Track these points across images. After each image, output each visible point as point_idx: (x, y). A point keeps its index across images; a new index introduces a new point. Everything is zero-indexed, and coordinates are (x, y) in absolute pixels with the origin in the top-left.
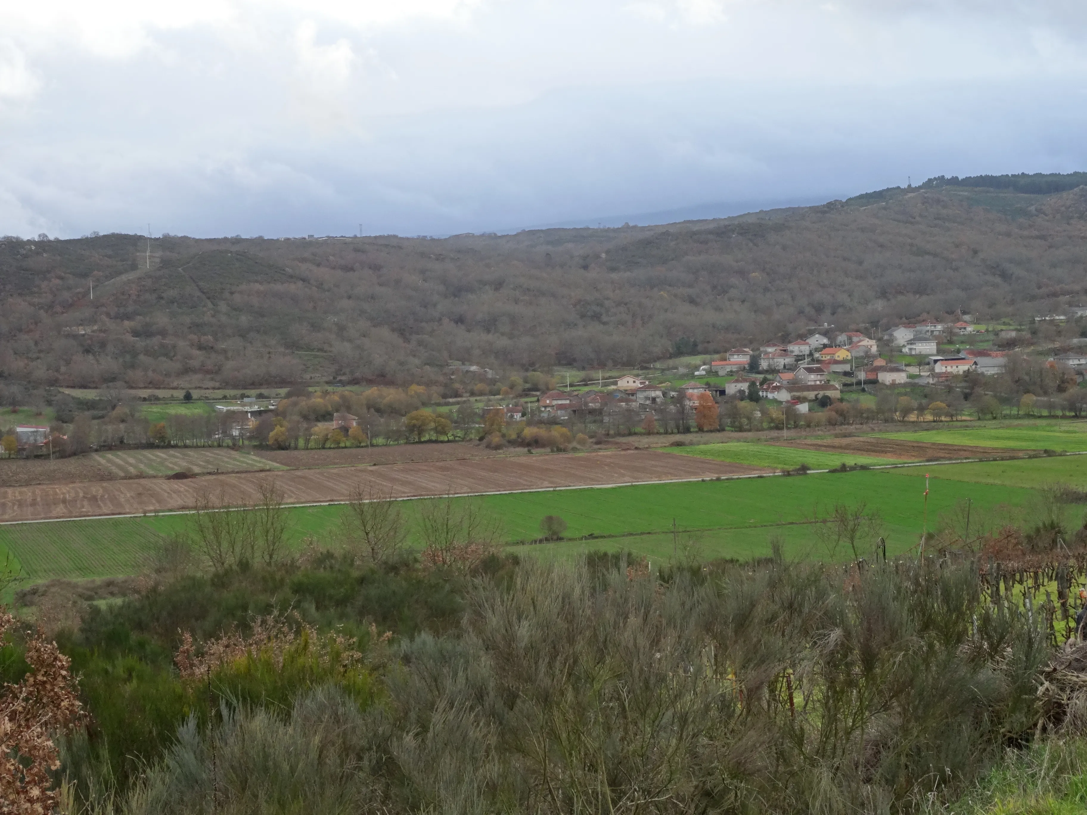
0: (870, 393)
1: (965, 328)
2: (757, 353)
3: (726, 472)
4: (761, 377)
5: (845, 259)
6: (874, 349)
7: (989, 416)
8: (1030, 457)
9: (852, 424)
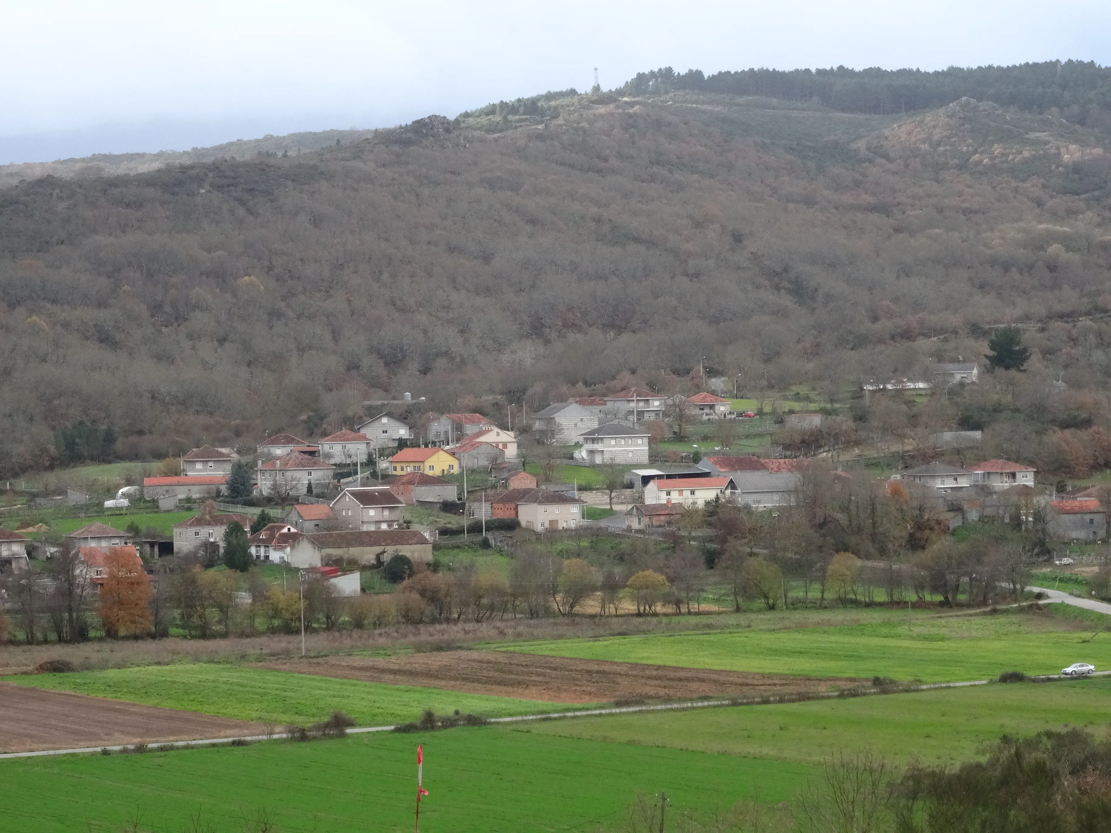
0: (500, 552)
1: (712, 407)
2: (249, 458)
3: (161, 732)
4: (256, 511)
5: (452, 250)
6: (512, 451)
7: (760, 603)
8: (842, 696)
9: (456, 621)
